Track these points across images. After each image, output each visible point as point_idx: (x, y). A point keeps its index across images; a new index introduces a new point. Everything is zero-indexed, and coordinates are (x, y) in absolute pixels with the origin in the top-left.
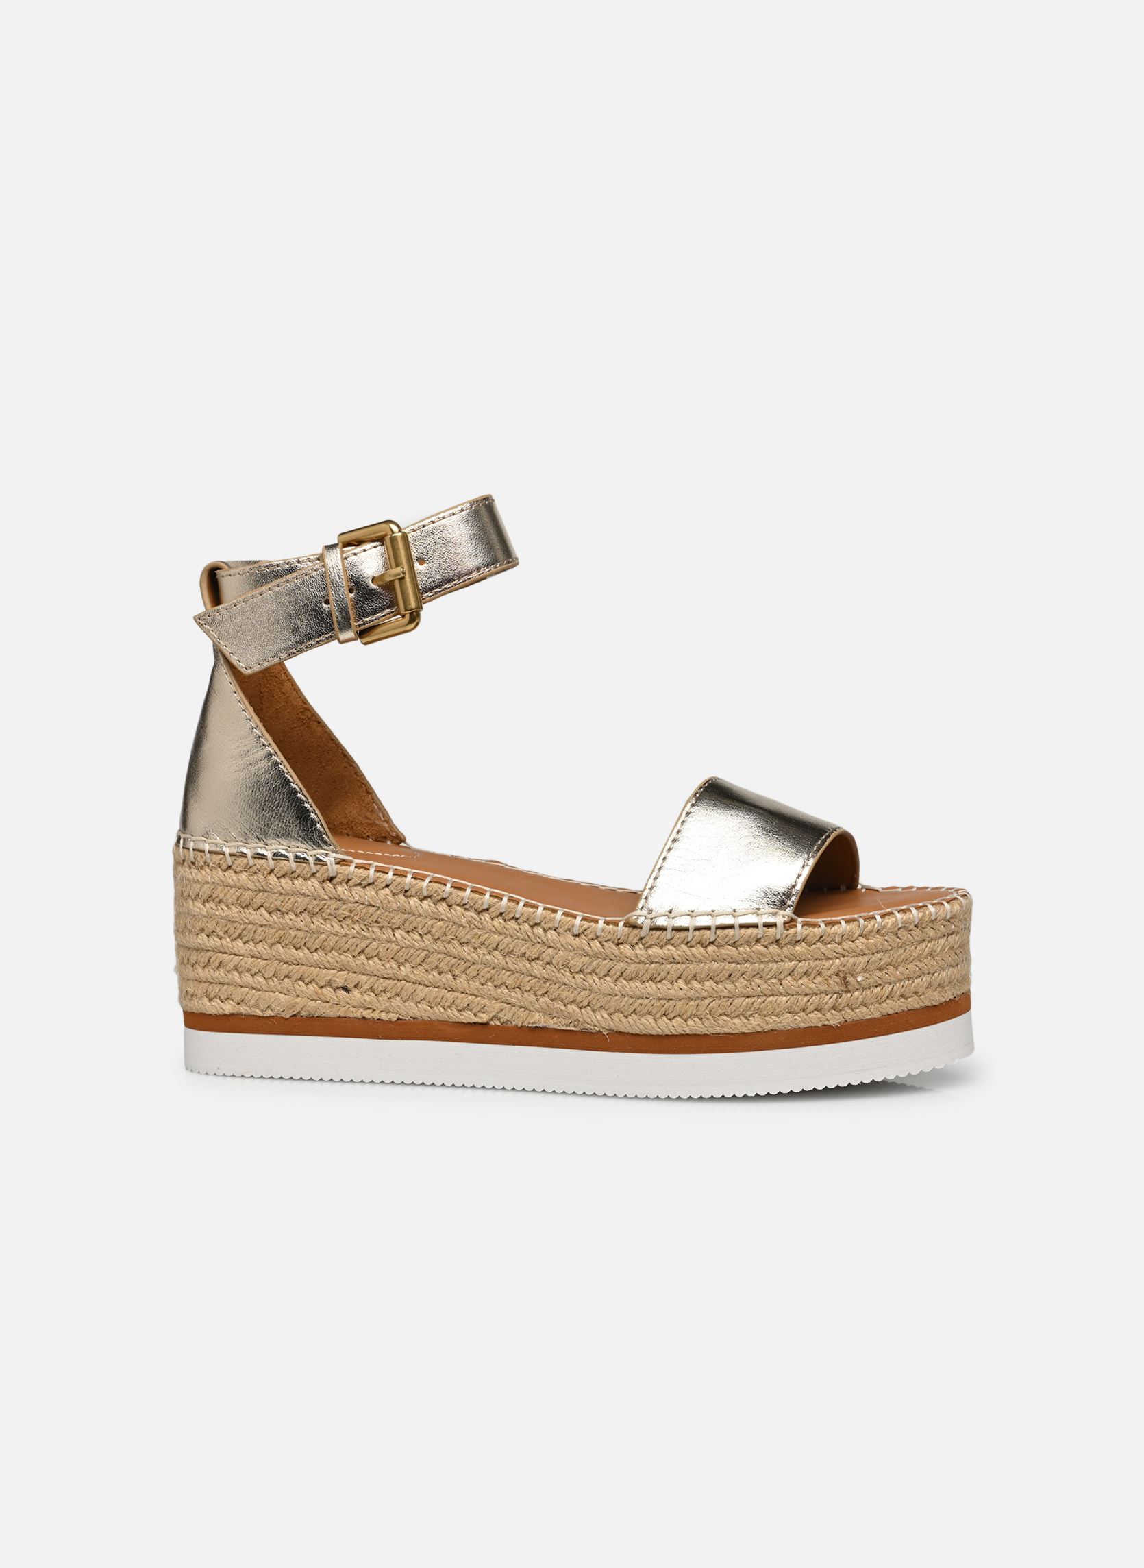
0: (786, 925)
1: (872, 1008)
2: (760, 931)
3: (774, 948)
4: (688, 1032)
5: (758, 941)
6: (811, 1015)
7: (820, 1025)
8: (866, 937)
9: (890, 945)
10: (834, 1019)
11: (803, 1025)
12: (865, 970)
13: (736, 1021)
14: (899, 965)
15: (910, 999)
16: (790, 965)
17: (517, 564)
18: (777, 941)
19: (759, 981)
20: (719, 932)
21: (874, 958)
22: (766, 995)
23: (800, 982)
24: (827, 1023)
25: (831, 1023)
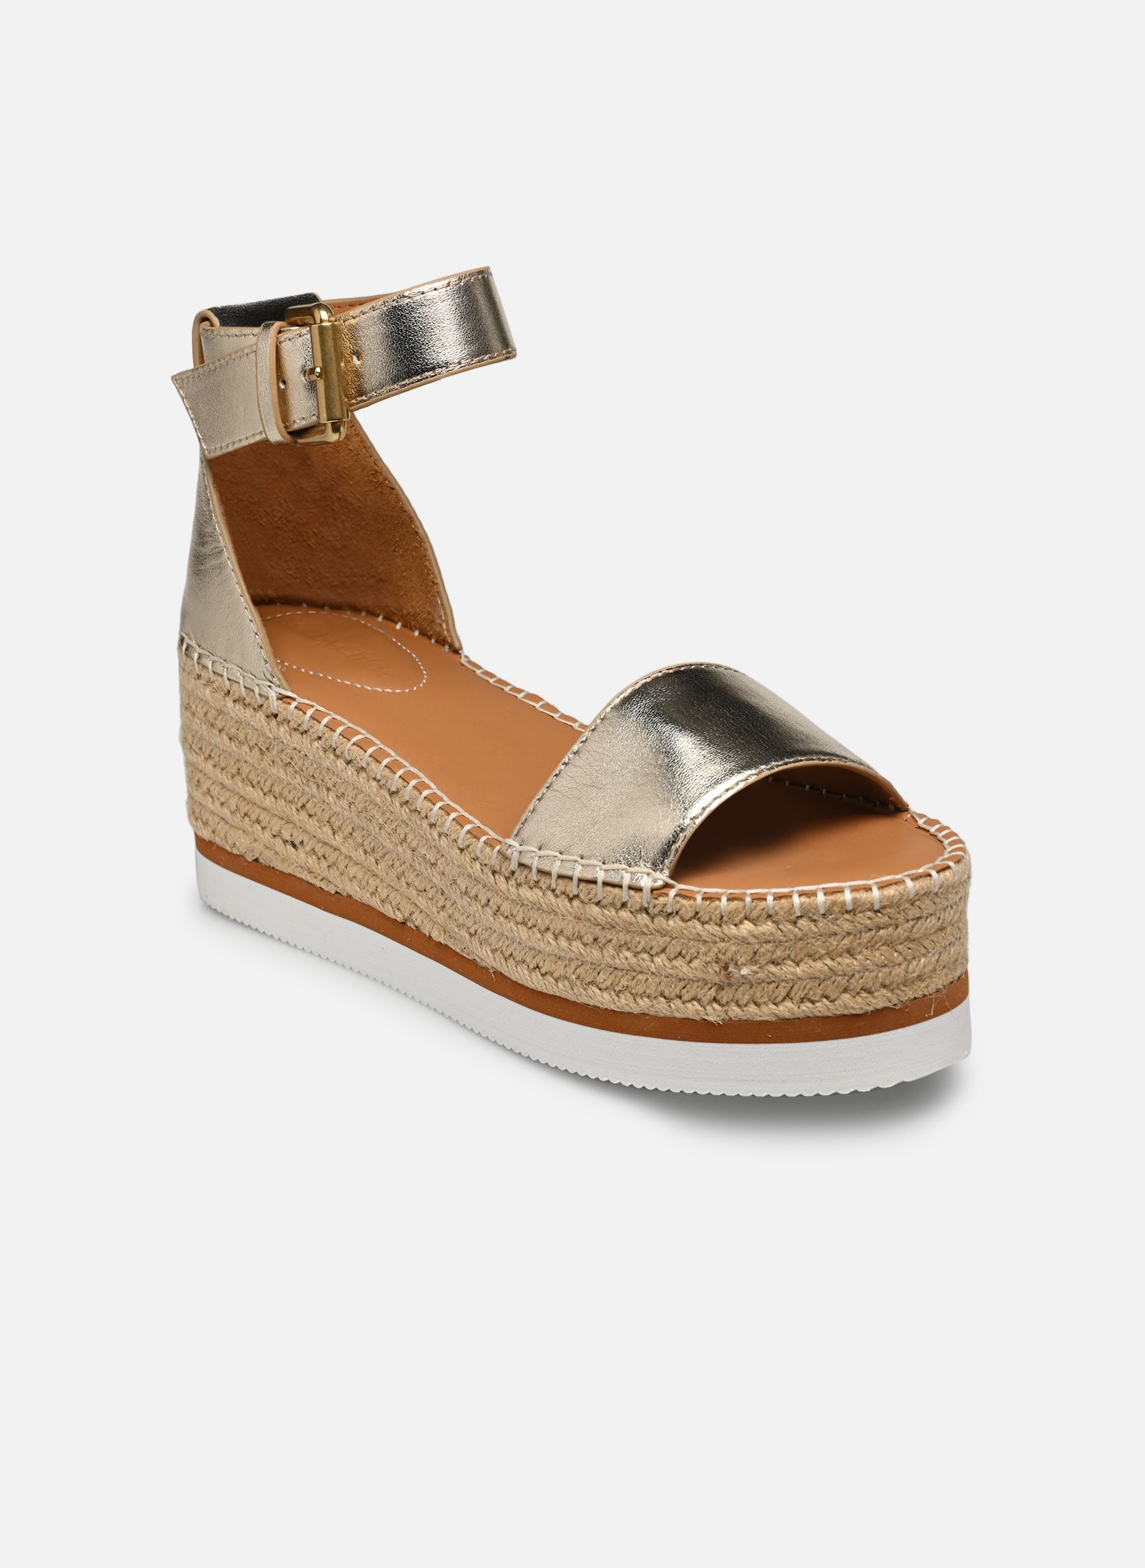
0: (655, 892)
1: (764, 1009)
2: (624, 895)
3: (643, 918)
4: (558, 994)
5: (624, 905)
6: (689, 1005)
7: (697, 1018)
8: (754, 922)
9: (785, 936)
10: (714, 1014)
11: (677, 1015)
12: (753, 961)
13: (606, 995)
14: (801, 961)
15: (817, 1004)
16: (662, 941)
17: (514, 356)
18: (646, 911)
19: (628, 954)
20: (582, 885)
21: (762, 950)
22: (635, 971)
23: (675, 963)
24: (706, 1017)
25: (711, 1019)
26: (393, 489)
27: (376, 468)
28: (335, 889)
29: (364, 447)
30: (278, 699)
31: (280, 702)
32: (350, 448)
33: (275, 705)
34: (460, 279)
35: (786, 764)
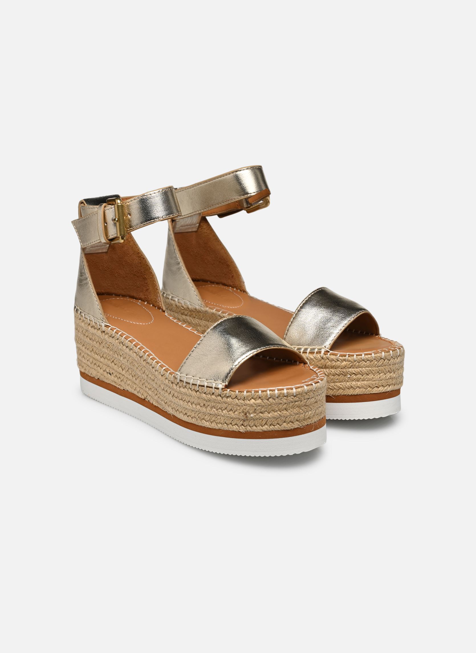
0: (223, 389)
1: (258, 428)
2: (213, 390)
3: (219, 398)
4: (192, 423)
5: (213, 394)
6: (234, 426)
7: (237, 431)
8: (255, 399)
9: (265, 404)
10: (242, 429)
11: (230, 430)
12: (254, 412)
13: (208, 423)
14: (270, 412)
15: (275, 426)
16: (225, 405)
18: (220, 396)
19: (215, 410)
20: (200, 387)
21: (257, 409)
22: (217, 415)
23: (229, 412)
24: (240, 430)
25: (241, 431)
26: (144, 258)
27: (138, 251)
28: (123, 388)
29: (135, 245)
30: (105, 326)
31: (105, 327)
32: (130, 245)
33: (104, 328)
34: (163, 190)
35: (266, 348)
